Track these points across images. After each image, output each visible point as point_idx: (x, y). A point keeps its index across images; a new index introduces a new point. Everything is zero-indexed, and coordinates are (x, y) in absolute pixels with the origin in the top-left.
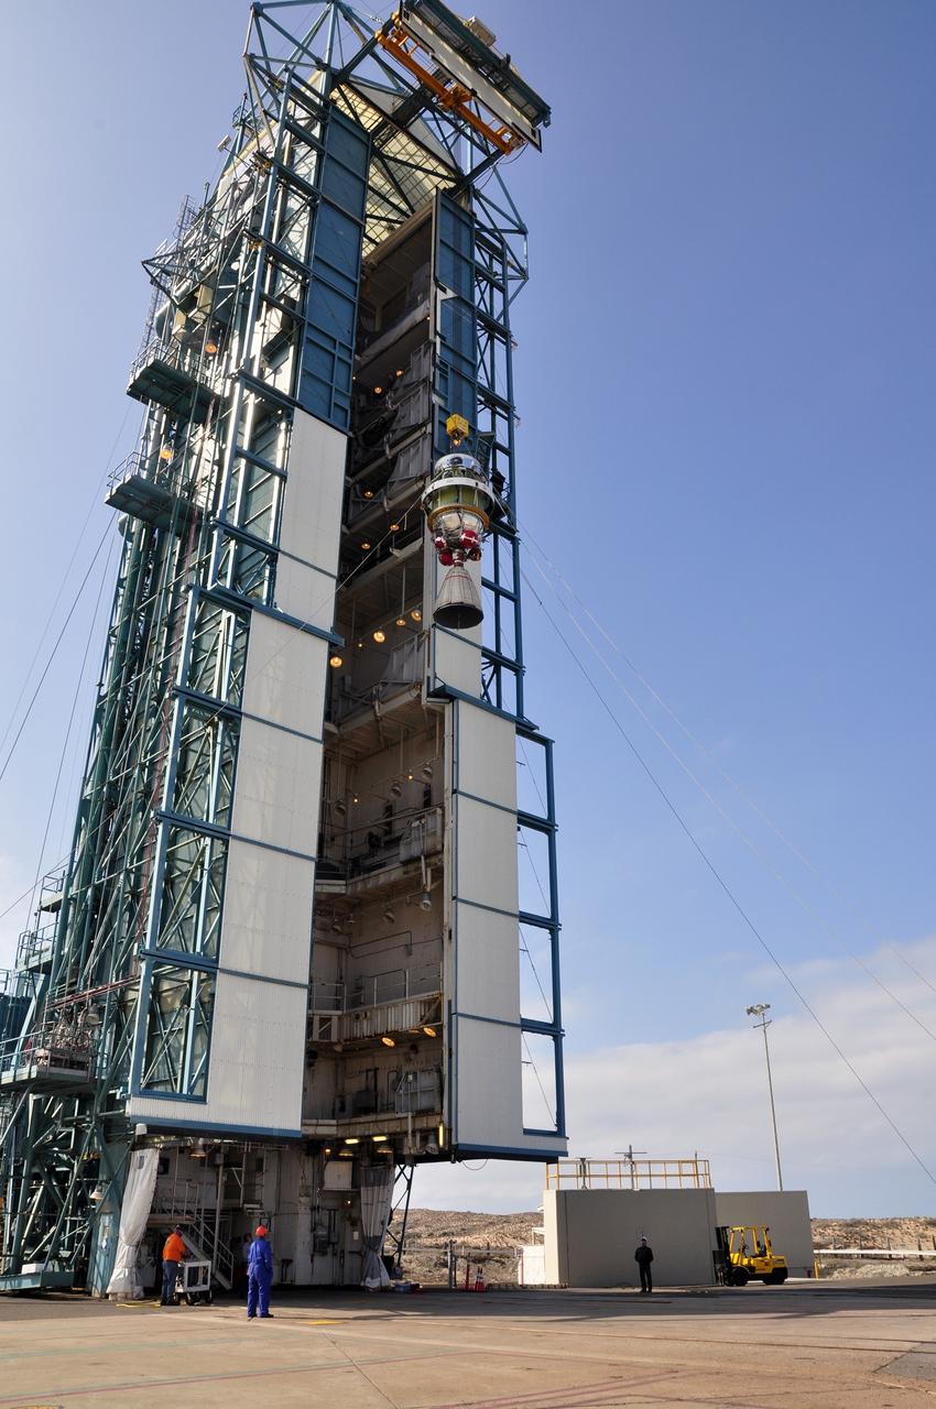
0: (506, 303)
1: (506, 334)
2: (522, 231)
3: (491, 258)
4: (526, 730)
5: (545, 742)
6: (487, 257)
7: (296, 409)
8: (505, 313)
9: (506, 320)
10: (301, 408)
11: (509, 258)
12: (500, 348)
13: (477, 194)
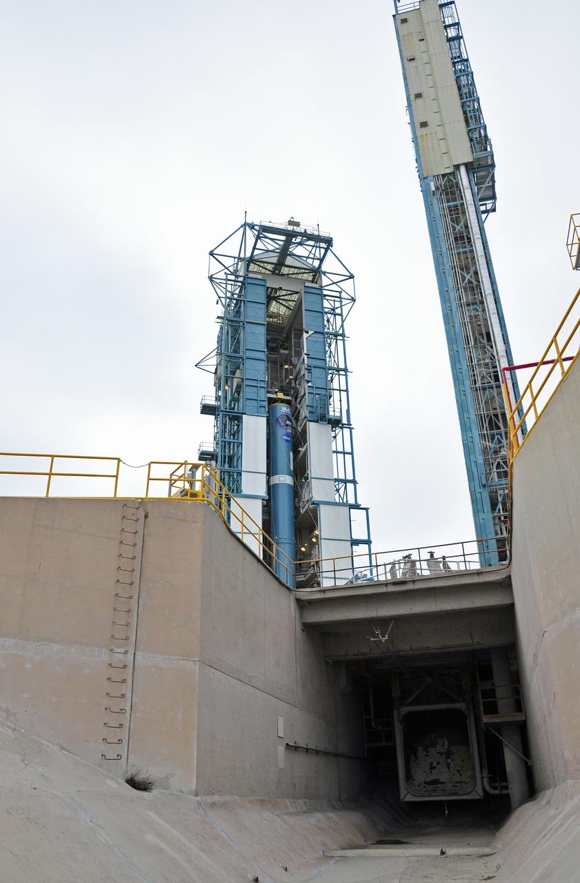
0: (343, 322)
1: (343, 335)
2: (352, 277)
3: (334, 301)
4: (357, 507)
5: (366, 509)
6: (332, 303)
7: (244, 415)
8: (342, 326)
9: (343, 330)
10: (245, 414)
11: (343, 295)
12: (340, 343)
13: (324, 273)
